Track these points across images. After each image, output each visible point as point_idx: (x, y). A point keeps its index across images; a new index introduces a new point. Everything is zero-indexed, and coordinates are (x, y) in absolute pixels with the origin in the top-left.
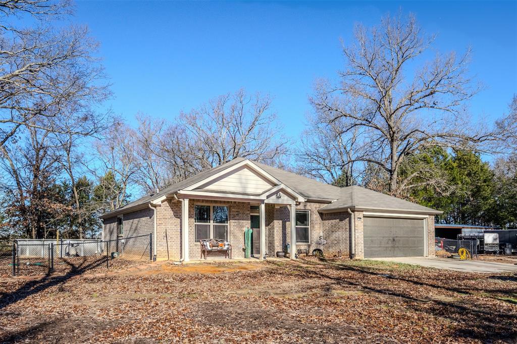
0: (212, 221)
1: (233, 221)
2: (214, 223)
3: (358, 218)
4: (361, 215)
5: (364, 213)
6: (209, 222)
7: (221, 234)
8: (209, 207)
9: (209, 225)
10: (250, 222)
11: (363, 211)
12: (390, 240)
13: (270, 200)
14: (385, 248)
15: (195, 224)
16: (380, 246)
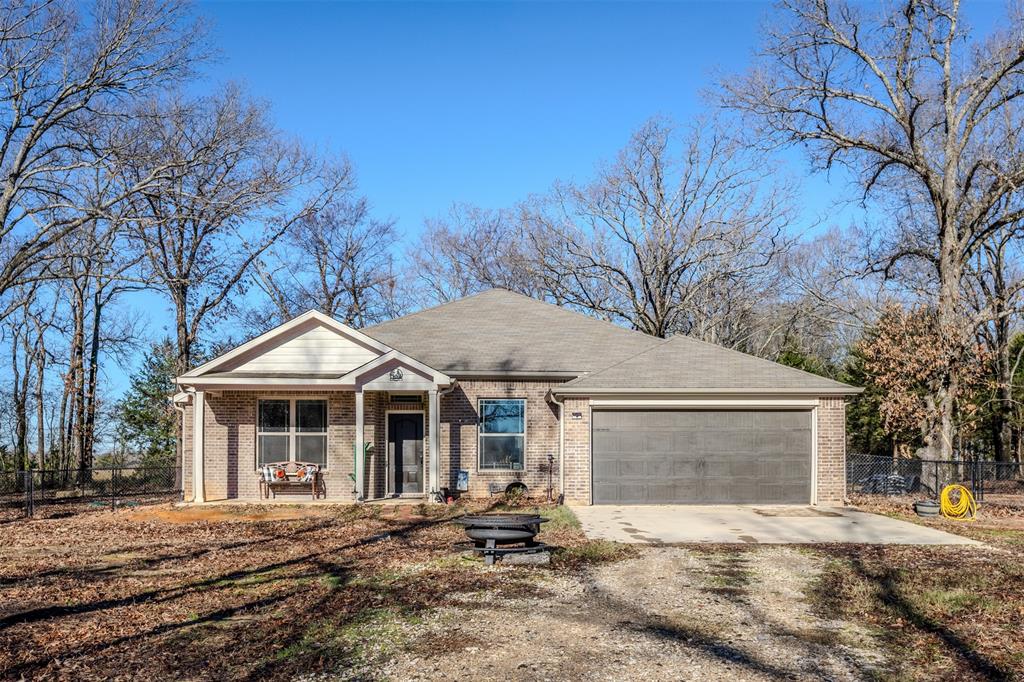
0: (293, 429)
1: (336, 427)
2: (297, 431)
3: (574, 414)
4: (584, 407)
5: (592, 402)
6: (288, 431)
7: (314, 453)
8: (289, 401)
9: (289, 437)
10: (372, 427)
11: (588, 399)
12: (687, 462)
13: (375, 385)
14: (670, 483)
15: (259, 434)
16: (654, 477)
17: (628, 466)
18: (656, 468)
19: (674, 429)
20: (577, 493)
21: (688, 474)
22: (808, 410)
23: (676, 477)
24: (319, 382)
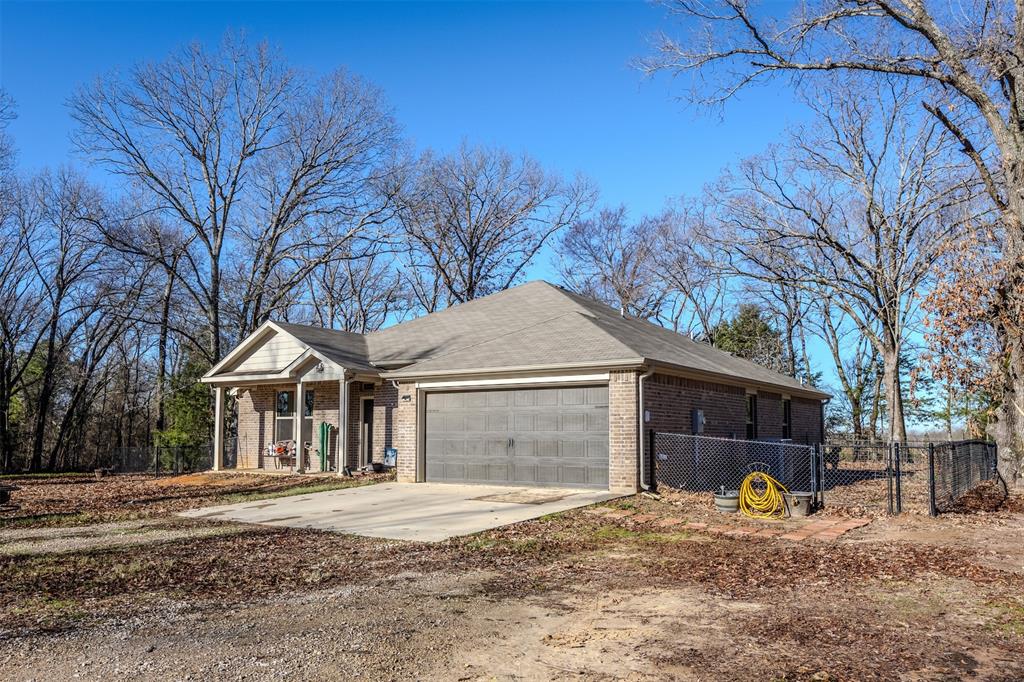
3: (404, 397)
4: (411, 389)
5: (419, 385)
12: (499, 442)
13: (307, 378)
14: (486, 463)
15: (277, 418)
16: (472, 456)
17: (452, 446)
18: (475, 448)
19: (487, 409)
20: (407, 471)
21: (499, 455)
22: (604, 385)
23: (491, 457)
24: (270, 377)
